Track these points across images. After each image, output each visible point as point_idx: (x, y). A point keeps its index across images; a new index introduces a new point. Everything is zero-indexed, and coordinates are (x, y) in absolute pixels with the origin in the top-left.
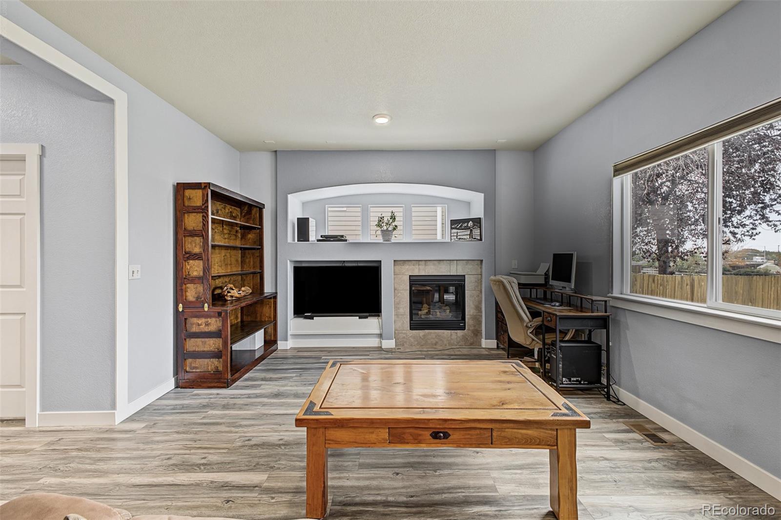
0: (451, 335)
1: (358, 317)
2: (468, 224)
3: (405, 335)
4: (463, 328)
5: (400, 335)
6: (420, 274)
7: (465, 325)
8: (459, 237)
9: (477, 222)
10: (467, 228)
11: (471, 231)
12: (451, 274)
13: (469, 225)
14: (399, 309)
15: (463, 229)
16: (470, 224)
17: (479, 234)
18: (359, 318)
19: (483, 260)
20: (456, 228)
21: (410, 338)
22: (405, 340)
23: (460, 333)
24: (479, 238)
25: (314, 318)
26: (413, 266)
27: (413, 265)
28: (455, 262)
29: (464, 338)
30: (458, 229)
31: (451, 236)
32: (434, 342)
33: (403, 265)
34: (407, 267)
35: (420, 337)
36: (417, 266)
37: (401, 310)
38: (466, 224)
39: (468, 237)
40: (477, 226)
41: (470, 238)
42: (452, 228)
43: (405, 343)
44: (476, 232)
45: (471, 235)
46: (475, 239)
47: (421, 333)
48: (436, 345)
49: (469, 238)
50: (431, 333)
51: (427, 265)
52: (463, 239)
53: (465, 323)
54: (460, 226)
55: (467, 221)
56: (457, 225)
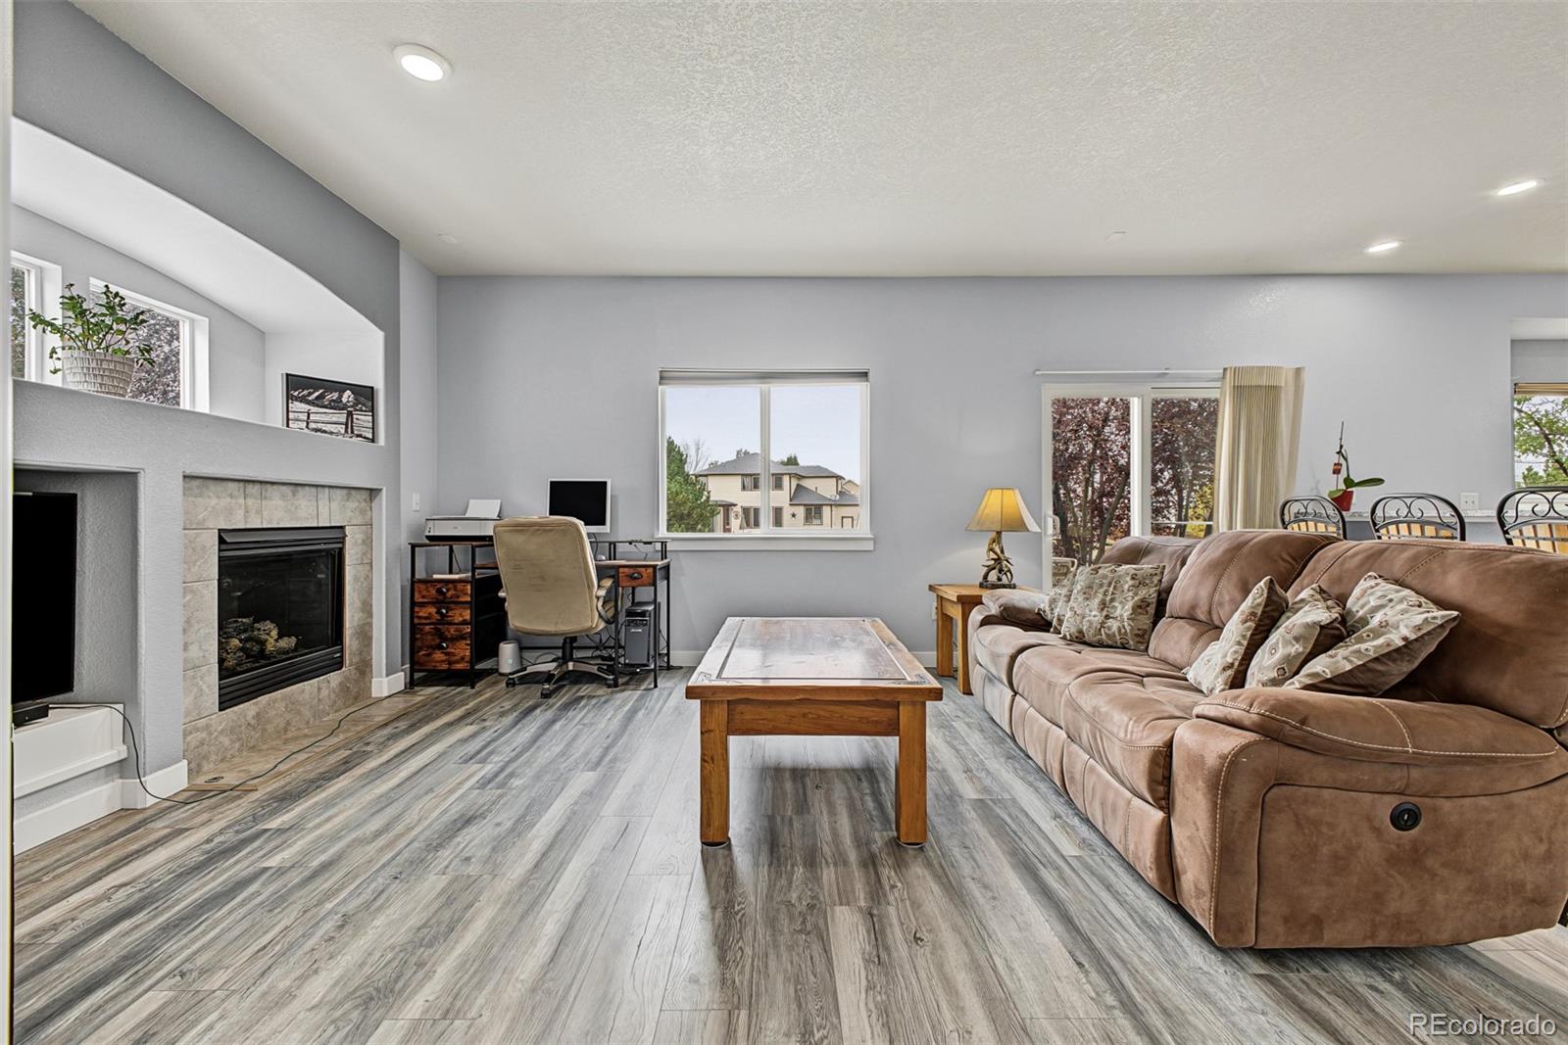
0: (319, 689)
2: (340, 397)
3: (204, 735)
4: (339, 664)
6: (249, 526)
7: (343, 655)
8: (312, 425)
9: (365, 395)
10: (337, 405)
11: (350, 414)
12: (320, 525)
13: (344, 400)
15: (325, 407)
16: (348, 396)
17: (370, 425)
19: (381, 490)
20: (303, 400)
21: (221, 739)
22: (205, 749)
23: (334, 678)
24: (371, 437)
26: (228, 500)
27: (231, 496)
28: (327, 490)
29: (344, 688)
30: (309, 403)
31: (288, 420)
32: (282, 725)
34: (214, 502)
35: (249, 724)
36: (241, 501)
38: (335, 395)
39: (342, 428)
40: (363, 405)
41: (346, 431)
42: (289, 397)
43: (204, 763)
44: (363, 419)
45: (349, 425)
46: (359, 436)
47: (248, 709)
48: (286, 730)
49: (343, 431)
50: (275, 701)
51: (266, 498)
52: (325, 432)
53: (342, 651)
54: (317, 398)
55: (341, 387)
56: (310, 394)
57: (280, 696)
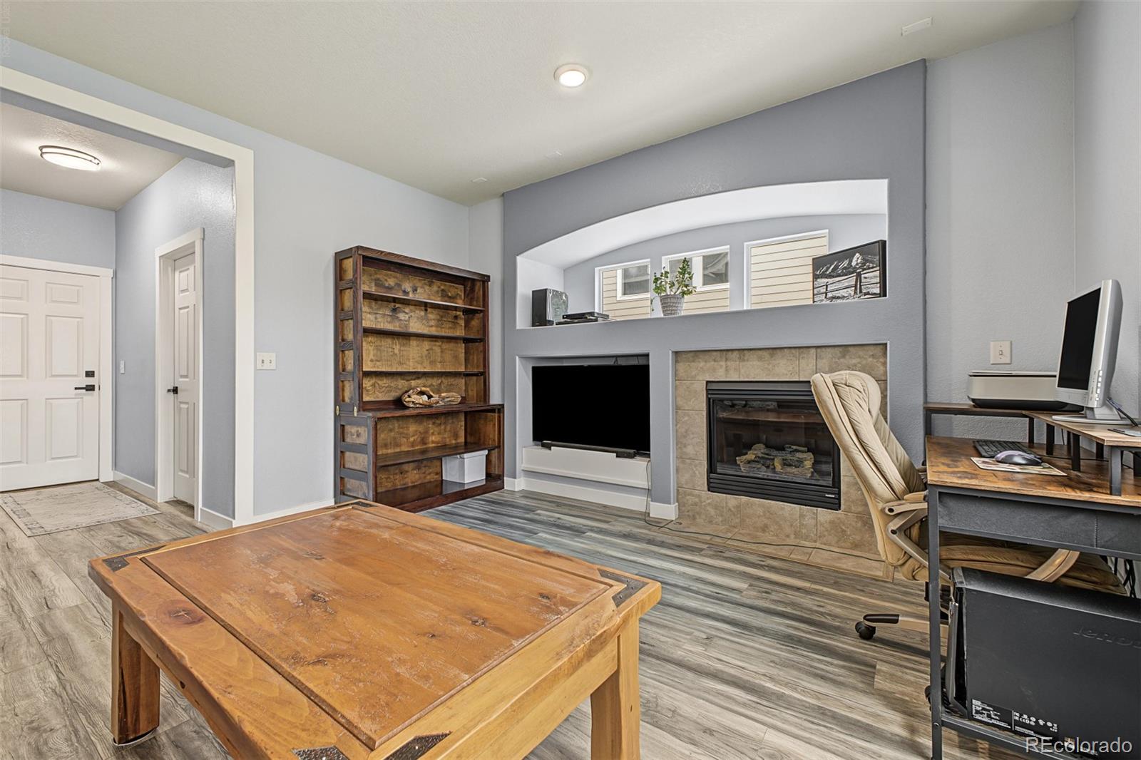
0: (802, 516)
1: (615, 454)
2: (851, 261)
3: (697, 500)
4: (835, 505)
5: (688, 497)
6: (728, 380)
7: (839, 499)
8: (830, 295)
9: (875, 251)
10: (848, 271)
11: (859, 275)
12: (801, 380)
13: (854, 264)
14: (685, 447)
15: (839, 276)
16: (857, 259)
17: (878, 280)
18: (617, 456)
19: (886, 343)
20: (824, 276)
21: (708, 508)
22: (697, 509)
23: (824, 515)
24: (878, 291)
25: (552, 448)
26: (713, 363)
27: (715, 361)
28: (813, 351)
30: (830, 276)
31: (814, 295)
32: (761, 524)
33: (693, 361)
34: (702, 364)
35: (730, 509)
36: (723, 363)
37: (690, 450)
38: (846, 263)
39: (851, 291)
40: (871, 262)
41: (855, 293)
42: (815, 277)
43: (697, 517)
44: (872, 276)
45: (858, 287)
46: (868, 293)
47: (732, 500)
49: (853, 293)
51: (744, 360)
52: (838, 298)
53: (839, 494)
54: (833, 271)
55: (849, 253)
56: (828, 268)
57: (757, 503)
